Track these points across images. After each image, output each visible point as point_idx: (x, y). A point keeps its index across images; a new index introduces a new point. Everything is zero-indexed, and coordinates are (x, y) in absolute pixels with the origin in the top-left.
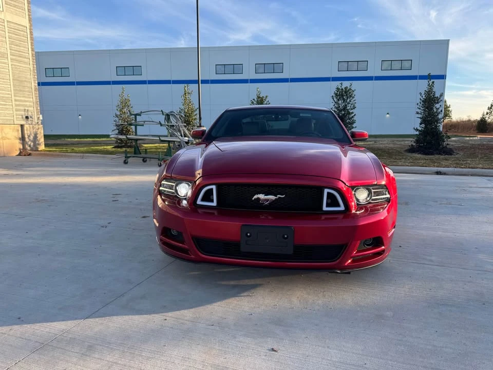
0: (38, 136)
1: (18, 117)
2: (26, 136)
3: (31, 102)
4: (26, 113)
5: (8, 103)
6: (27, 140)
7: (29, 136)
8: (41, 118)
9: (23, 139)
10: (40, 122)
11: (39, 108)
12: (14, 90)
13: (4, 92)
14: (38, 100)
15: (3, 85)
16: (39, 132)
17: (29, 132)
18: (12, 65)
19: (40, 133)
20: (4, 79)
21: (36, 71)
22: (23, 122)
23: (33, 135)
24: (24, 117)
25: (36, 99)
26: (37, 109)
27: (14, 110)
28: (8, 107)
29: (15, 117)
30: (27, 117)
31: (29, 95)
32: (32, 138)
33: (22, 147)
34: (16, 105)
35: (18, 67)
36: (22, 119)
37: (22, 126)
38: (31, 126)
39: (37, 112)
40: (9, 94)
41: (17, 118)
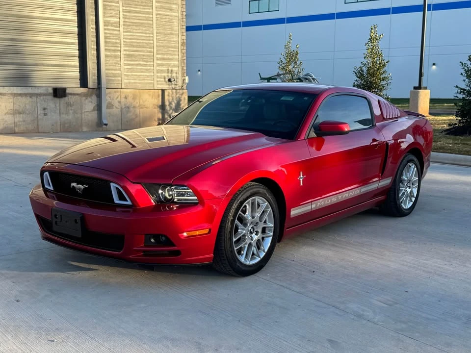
0: (181, 102)
1: (158, 79)
2: (167, 103)
3: (176, 60)
4: (170, 75)
5: (148, 63)
6: (168, 108)
7: (170, 103)
8: (187, 81)
9: (163, 107)
10: (185, 86)
11: (185, 68)
12: (157, 46)
13: (145, 49)
14: (185, 58)
15: (144, 41)
16: (182, 99)
17: (171, 98)
18: (157, 15)
19: (184, 99)
20: (146, 33)
21: (185, 20)
22: (165, 87)
23: (176, 102)
24: (167, 80)
25: (183, 56)
26: (183, 69)
27: (155, 71)
28: (149, 68)
29: (156, 79)
30: (170, 80)
31: (174, 51)
32: (173, 105)
33: (161, 117)
34: (158, 65)
35: (164, 17)
36: (164, 83)
37: (163, 91)
38: (174, 91)
39: (183, 74)
40: (150, 52)
41: (157, 81)
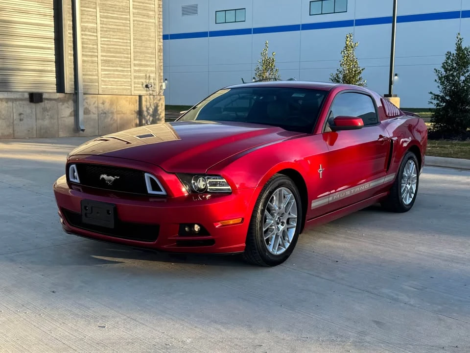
0: (159, 108)
1: (136, 85)
2: (144, 109)
3: (153, 66)
4: (148, 81)
5: (125, 69)
6: (145, 113)
7: (148, 109)
8: (164, 87)
9: (140, 113)
10: (162, 92)
11: (162, 74)
12: (134, 52)
13: (122, 55)
14: (162, 64)
15: (121, 47)
16: (160, 104)
17: (148, 104)
18: (134, 21)
19: (162, 105)
20: (123, 39)
21: (161, 27)
22: (143, 92)
23: (153, 108)
24: (144, 86)
25: (160, 62)
26: (160, 75)
27: (133, 77)
28: (126, 74)
29: (133, 85)
30: (147, 86)
31: (151, 57)
32: (151, 111)
33: (138, 122)
34: (135, 71)
35: (141, 23)
36: (142, 89)
37: (140, 97)
38: (152, 97)
39: (160, 80)
40: (128, 58)
41: (135, 87)
